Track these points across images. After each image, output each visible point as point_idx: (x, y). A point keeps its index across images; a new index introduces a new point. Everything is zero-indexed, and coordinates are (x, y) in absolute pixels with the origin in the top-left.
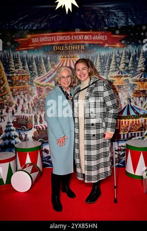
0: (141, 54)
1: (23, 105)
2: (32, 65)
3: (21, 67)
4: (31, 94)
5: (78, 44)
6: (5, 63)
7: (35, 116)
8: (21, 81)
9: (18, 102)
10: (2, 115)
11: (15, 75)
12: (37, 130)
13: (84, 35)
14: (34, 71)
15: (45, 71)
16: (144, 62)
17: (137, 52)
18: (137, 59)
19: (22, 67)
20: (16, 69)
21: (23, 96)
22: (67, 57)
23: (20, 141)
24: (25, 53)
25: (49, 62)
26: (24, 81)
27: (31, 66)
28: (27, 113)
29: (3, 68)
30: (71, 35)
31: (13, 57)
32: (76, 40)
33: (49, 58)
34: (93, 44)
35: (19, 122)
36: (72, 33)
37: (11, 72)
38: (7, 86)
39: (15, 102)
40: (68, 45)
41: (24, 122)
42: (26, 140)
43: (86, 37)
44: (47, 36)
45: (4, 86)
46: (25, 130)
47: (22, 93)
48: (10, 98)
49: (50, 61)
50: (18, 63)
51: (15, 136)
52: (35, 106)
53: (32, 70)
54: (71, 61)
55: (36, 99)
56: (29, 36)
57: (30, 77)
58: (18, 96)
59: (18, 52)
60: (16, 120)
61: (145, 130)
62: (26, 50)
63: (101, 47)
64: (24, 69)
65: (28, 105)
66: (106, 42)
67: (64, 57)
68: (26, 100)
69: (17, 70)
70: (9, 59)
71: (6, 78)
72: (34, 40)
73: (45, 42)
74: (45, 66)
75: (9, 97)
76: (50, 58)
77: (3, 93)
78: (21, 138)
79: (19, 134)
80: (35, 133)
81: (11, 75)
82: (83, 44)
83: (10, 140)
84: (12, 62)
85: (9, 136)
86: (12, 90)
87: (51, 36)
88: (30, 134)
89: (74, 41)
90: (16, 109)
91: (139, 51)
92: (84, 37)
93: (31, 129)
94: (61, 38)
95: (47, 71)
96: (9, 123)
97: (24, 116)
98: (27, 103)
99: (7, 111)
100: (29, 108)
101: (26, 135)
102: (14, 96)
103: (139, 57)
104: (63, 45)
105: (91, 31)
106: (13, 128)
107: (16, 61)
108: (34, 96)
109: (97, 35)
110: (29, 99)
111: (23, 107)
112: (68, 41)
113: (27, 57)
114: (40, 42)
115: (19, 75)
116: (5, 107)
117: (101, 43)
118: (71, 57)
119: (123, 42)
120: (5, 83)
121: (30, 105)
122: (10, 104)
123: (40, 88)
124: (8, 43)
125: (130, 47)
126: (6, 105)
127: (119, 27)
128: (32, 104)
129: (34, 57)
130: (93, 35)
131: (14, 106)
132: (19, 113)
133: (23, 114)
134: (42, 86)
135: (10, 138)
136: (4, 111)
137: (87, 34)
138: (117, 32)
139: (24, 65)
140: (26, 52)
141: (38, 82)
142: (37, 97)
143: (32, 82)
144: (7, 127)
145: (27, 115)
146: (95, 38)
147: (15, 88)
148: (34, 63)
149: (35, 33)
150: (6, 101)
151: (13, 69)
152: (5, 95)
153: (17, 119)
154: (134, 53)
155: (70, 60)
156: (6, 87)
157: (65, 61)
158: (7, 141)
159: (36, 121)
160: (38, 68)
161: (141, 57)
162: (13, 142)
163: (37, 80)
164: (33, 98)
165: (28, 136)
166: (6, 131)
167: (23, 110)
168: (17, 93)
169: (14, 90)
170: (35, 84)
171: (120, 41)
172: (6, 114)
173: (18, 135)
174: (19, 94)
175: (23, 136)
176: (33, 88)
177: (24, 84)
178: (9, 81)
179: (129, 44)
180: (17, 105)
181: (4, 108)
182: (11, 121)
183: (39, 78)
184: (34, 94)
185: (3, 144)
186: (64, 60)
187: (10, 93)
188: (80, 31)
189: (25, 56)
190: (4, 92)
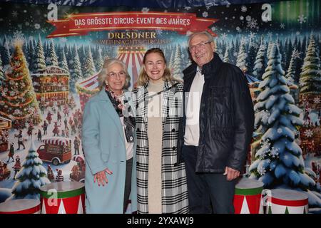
0: (241, 48)
1: (56, 123)
2: (74, 60)
3: (55, 63)
4: (70, 106)
5: (147, 30)
6: (31, 55)
7: (75, 141)
8: (54, 84)
9: (49, 118)
10: (21, 140)
11: (45, 74)
12: (79, 164)
13: (156, 17)
14: (76, 70)
15: (94, 69)
16: (246, 59)
17: (235, 43)
18: (235, 54)
19: (57, 63)
20: (47, 65)
21: (57, 108)
22: (129, 49)
23: (50, 182)
24: (63, 42)
25: (101, 57)
26: (60, 85)
27: (71, 62)
28: (63, 135)
29: (26, 64)
30: (135, 17)
31: (44, 47)
32: (143, 25)
33: (100, 51)
34: (169, 31)
35: (50, 150)
36: (137, 14)
37: (39, 70)
38: (32, 92)
39: (43, 117)
40: (131, 31)
41: (57, 151)
42: (59, 179)
43: (159, 21)
44: (99, 17)
45: (26, 91)
46: (59, 164)
47: (55, 103)
48: (36, 111)
49: (103, 54)
50: (50, 56)
51: (42, 174)
52: (76, 124)
53: (73, 68)
54: (136, 55)
55: (78, 113)
56: (70, 16)
57: (69, 78)
58: (49, 109)
59: (52, 40)
60: (43, 147)
61: (250, 164)
62: (65, 36)
63: (181, 35)
64: (60, 65)
65: (65, 122)
66: (188, 28)
67: (124, 49)
68: (62, 114)
69: (49, 67)
70: (37, 51)
71: (30, 80)
72: (78, 23)
73: (94, 26)
74: (94, 62)
75: (33, 110)
76: (103, 49)
77: (24, 103)
78: (51, 177)
79: (49, 170)
80: (74, 169)
81: (38, 75)
82: (154, 30)
83: (33, 180)
84: (42, 54)
85: (31, 173)
86: (39, 99)
87: (105, 17)
88: (67, 171)
89: (140, 25)
90: (45, 129)
91: (237, 42)
92: (155, 20)
93: (69, 162)
94: (121, 21)
95: (97, 70)
96: (31, 152)
97: (57, 141)
98: (63, 120)
99: (30, 133)
100: (66, 127)
101: (60, 173)
102: (42, 108)
103: (238, 51)
104: (124, 30)
105: (166, 11)
106: (38, 160)
107: (48, 54)
108: (74, 109)
109: (175, 17)
110: (66, 113)
111: (56, 126)
112: (130, 25)
113: (66, 47)
114: (86, 26)
115: (52, 74)
116: (27, 125)
117: (181, 29)
118: (134, 50)
119: (214, 29)
120: (29, 87)
121: (68, 124)
122: (36, 121)
123: (85, 96)
124: (36, 25)
125: (224, 36)
126: (29, 122)
127: (208, 7)
128: (71, 122)
129: (77, 48)
130: (168, 18)
131: (42, 124)
132: (49, 136)
133: (56, 138)
134: (88, 92)
135: (32, 176)
136: (25, 132)
137: (160, 17)
138: (205, 14)
139: (60, 59)
140: (64, 40)
141: (82, 86)
142: (81, 111)
143: (73, 86)
144: (28, 158)
145: (63, 139)
146: (171, 22)
147: (45, 95)
148: (77, 58)
149: (80, 12)
150: (28, 116)
151: (42, 66)
152: (26, 106)
153: (46, 146)
154: (231, 46)
155: (133, 54)
156: (30, 93)
157: (126, 56)
158: (27, 183)
159: (77, 148)
160: (82, 65)
161: (241, 51)
162: (37, 184)
163: (80, 83)
164: (74, 112)
165: (63, 174)
166: (26, 166)
167: (56, 131)
168: (48, 103)
169: (43, 99)
170: (77, 90)
171: (210, 28)
172: (27, 137)
173: (46, 173)
174: (51, 105)
175: (55, 174)
176: (74, 95)
177: (59, 89)
178: (36, 83)
179: (223, 32)
180: (47, 122)
181: (25, 127)
182: (36, 149)
183: (85, 80)
184: (75, 106)
185: (20, 187)
186: (125, 54)
187: (37, 103)
188: (149, 11)
189: (62, 46)
190: (26, 101)
